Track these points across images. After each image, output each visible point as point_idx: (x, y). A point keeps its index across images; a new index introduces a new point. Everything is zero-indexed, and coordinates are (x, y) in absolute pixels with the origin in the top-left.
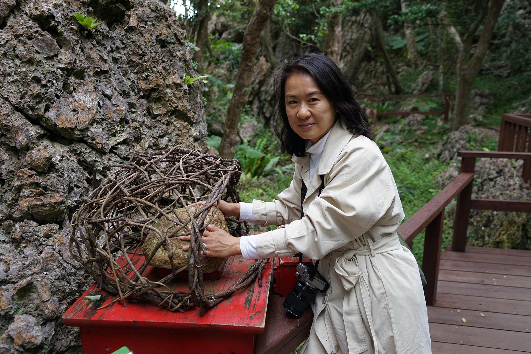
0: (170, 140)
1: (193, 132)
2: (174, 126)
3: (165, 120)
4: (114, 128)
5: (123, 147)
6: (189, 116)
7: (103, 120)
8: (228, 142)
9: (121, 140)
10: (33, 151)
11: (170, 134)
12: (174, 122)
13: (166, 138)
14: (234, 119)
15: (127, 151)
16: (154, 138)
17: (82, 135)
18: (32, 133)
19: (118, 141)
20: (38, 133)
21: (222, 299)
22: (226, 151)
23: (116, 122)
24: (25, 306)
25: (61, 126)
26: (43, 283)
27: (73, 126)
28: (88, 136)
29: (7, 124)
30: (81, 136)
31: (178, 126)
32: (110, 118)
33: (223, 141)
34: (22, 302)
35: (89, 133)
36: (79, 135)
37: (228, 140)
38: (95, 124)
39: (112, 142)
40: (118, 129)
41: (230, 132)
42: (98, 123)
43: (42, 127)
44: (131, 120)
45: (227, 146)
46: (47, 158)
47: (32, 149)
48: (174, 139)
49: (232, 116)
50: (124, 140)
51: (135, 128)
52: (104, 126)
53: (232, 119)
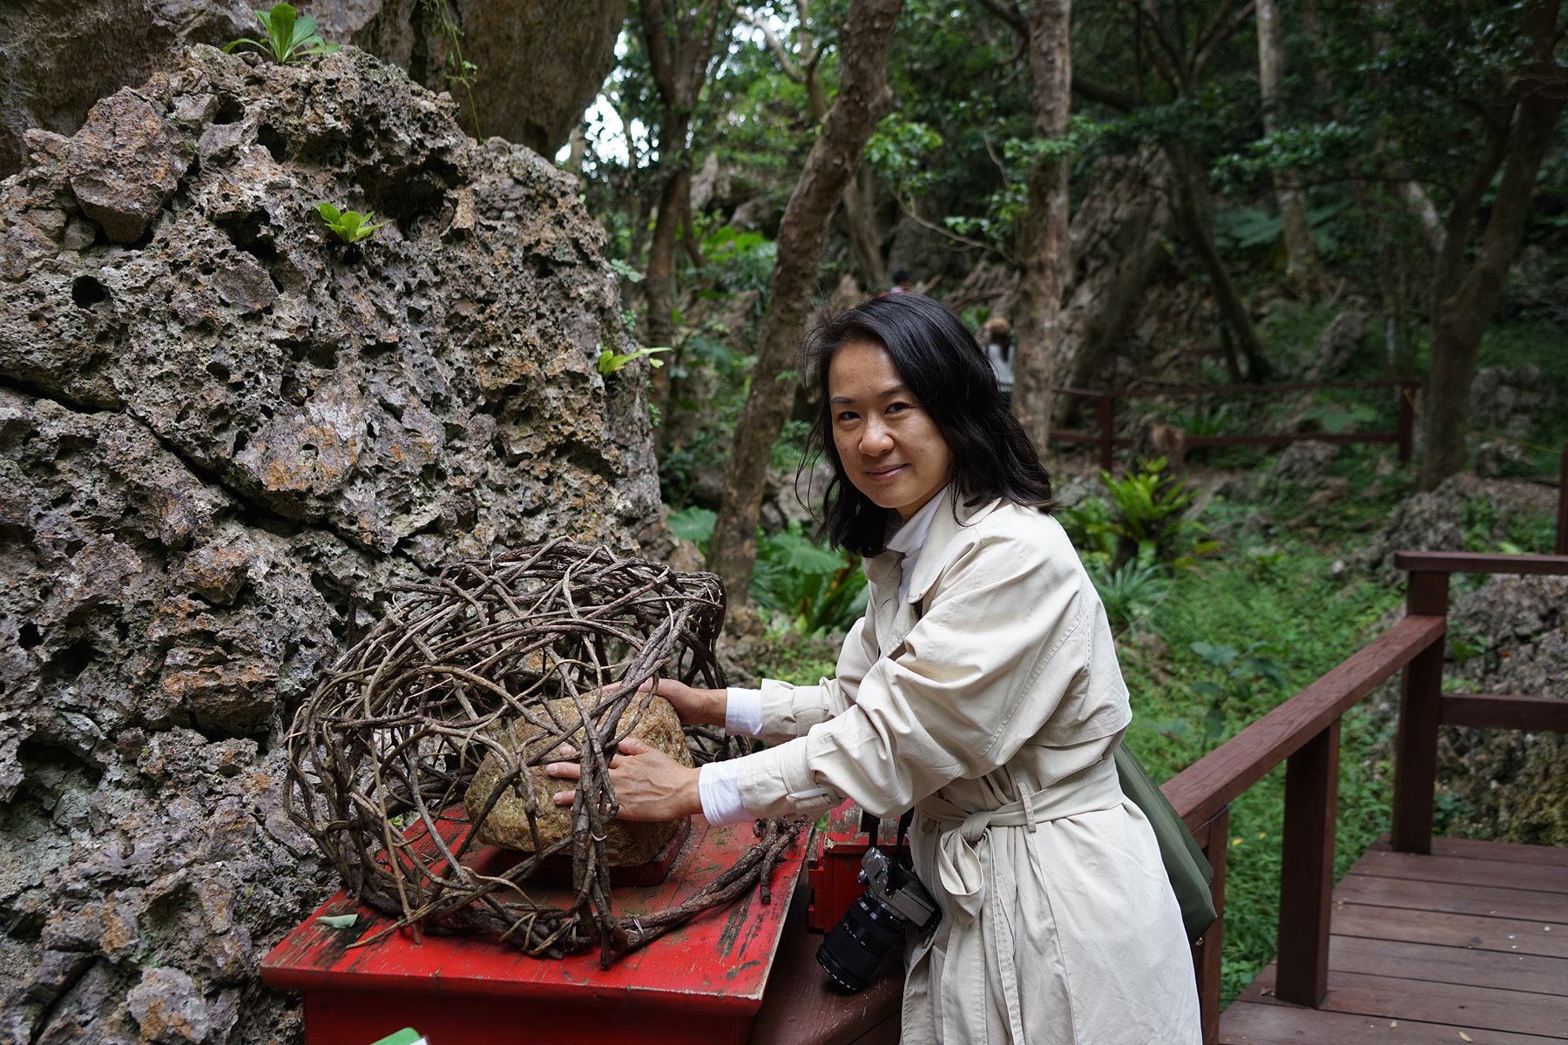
0: (553, 523)
1: (615, 499)
2: (566, 485)
3: (541, 468)
4: (408, 492)
5: (427, 542)
6: (605, 457)
7: (379, 469)
8: (734, 528)
9: (423, 521)
10: (202, 552)
11: (554, 506)
12: (565, 476)
13: (543, 518)
14: (752, 460)
15: (438, 552)
16: (511, 516)
17: (326, 509)
18: (202, 504)
19: (417, 525)
20: (215, 505)
21: (661, 929)
22: (728, 553)
23: (412, 475)
24: (169, 945)
25: (273, 488)
26: (216, 887)
27: (303, 487)
28: (341, 513)
29: (141, 482)
30: (322, 512)
31: (576, 484)
32: (396, 466)
33: (723, 522)
34: (162, 934)
35: (342, 506)
36: (318, 510)
37: (734, 520)
38: (359, 483)
39: (400, 529)
40: (418, 493)
41: (741, 497)
42: (366, 478)
43: (226, 490)
44: (450, 471)
45: (733, 538)
46: (235, 568)
47: (198, 546)
48: (563, 520)
49: (746, 453)
50: (431, 523)
51: (460, 491)
52: (382, 486)
53: (747, 459)
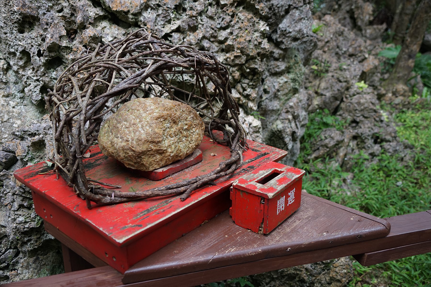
0: (231, 33)
1: (261, 26)
2: (239, 18)
3: (231, 10)
4: (169, 15)
5: (176, 36)
6: (257, 7)
7: (159, 6)
9: (174, 27)
10: (88, 30)
11: (233, 26)
12: (239, 14)
13: (228, 31)
15: (180, 40)
16: (213, 29)
17: (136, 19)
18: (92, 13)
19: (172, 28)
22: (402, 64)
23: (170, 8)
24: (41, 158)
25: (115, 9)
26: (51, 143)
27: (126, 10)
28: (141, 21)
30: (134, 20)
31: (243, 18)
32: (165, 4)
34: (38, 154)
35: (142, 18)
36: (132, 19)
37: (407, 51)
38: (149, 10)
39: (167, 30)
40: (173, 16)
41: (412, 42)
42: (152, 8)
43: (103, 9)
44: (189, 8)
47: (87, 28)
48: (235, 33)
50: (177, 28)
51: (191, 17)
52: (160, 12)
